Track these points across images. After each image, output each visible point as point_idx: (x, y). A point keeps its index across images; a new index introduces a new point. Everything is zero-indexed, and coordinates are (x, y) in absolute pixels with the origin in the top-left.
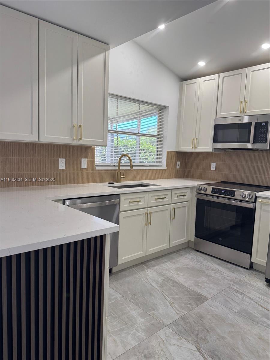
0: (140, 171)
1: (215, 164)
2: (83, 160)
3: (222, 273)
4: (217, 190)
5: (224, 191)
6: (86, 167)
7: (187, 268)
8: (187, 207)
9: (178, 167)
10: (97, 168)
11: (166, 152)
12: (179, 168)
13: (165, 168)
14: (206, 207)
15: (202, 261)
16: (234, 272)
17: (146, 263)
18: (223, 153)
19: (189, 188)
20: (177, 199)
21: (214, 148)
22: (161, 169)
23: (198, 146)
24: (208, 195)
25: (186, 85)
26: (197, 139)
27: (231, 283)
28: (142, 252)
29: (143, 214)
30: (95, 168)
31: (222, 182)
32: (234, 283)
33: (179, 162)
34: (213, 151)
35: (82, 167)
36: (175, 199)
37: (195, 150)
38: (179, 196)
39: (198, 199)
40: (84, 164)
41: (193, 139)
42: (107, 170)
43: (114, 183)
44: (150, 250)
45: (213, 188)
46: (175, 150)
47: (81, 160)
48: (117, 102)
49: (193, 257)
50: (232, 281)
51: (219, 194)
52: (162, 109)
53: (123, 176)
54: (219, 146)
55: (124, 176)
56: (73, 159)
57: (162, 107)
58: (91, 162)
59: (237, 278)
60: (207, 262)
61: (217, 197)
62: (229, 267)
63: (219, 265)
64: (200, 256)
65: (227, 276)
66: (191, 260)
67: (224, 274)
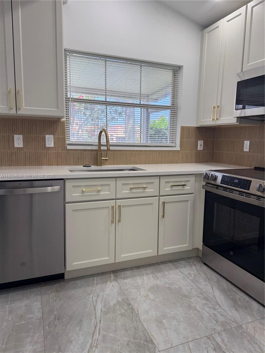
0: (136, 152)
1: (249, 142)
2: (47, 136)
3: (217, 306)
4: (228, 179)
5: (236, 181)
6: (52, 145)
7: (169, 288)
8: (189, 201)
9: (200, 148)
10: (69, 147)
11: (180, 127)
12: (202, 149)
13: (178, 148)
14: (216, 203)
15: (201, 281)
16: (240, 309)
17: (119, 272)
19: (194, 176)
20: (170, 190)
22: (171, 151)
23: (220, 118)
24: (218, 186)
25: (207, 34)
26: (218, 107)
27: (219, 328)
28: (109, 258)
29: (108, 207)
30: (66, 147)
32: (225, 330)
33: (202, 141)
35: (47, 146)
36: (167, 189)
37: (216, 123)
38: (173, 186)
39: (207, 192)
40: (50, 141)
41: (214, 107)
42: (85, 150)
43: (90, 166)
44: (122, 256)
46: (195, 125)
47: (45, 137)
48: (106, 64)
49: (192, 272)
50: (223, 324)
51: (229, 186)
52: (176, 70)
53: (105, 158)
55: (107, 158)
56: (34, 135)
57: (175, 68)
58: (61, 140)
59: (235, 321)
60: (207, 285)
61: (228, 190)
62: (236, 298)
63: (223, 291)
64: (204, 273)
65: (221, 314)
66: (185, 277)
67: (218, 310)
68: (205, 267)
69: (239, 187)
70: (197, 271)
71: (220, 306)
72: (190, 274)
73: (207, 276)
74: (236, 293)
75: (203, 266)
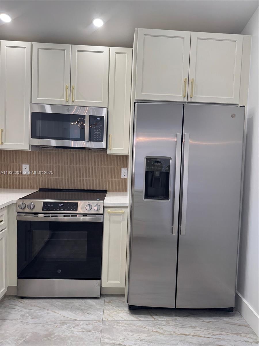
1: (28, 166)
3: (76, 322)
4: (50, 205)
5: (62, 205)
7: (26, 342)
8: (4, 238)
15: (39, 314)
16: (89, 312)
18: (37, 151)
19: (6, 208)
21: (31, 145)
23: (5, 142)
24: (36, 214)
26: (2, 130)
27: (98, 334)
31: (41, 190)
32: (101, 332)
34: (30, 149)
39: (19, 222)
45: (44, 203)
49: (23, 313)
50: (95, 329)
54: (38, 142)
59: (98, 321)
60: (48, 313)
61: (51, 214)
62: (77, 306)
63: (64, 308)
64: (32, 306)
65: (85, 324)
66: (24, 321)
67: (81, 324)
68: (26, 301)
69: (66, 210)
70: (25, 308)
71: (77, 320)
72: (23, 316)
73: (39, 307)
74: (72, 303)
75: (23, 301)
